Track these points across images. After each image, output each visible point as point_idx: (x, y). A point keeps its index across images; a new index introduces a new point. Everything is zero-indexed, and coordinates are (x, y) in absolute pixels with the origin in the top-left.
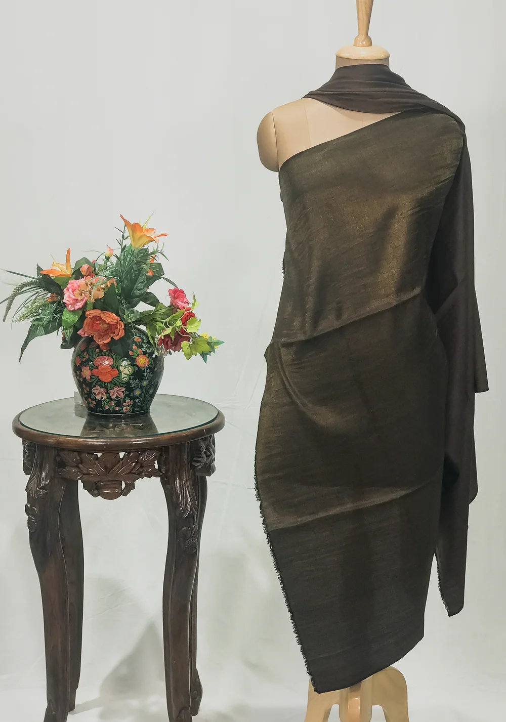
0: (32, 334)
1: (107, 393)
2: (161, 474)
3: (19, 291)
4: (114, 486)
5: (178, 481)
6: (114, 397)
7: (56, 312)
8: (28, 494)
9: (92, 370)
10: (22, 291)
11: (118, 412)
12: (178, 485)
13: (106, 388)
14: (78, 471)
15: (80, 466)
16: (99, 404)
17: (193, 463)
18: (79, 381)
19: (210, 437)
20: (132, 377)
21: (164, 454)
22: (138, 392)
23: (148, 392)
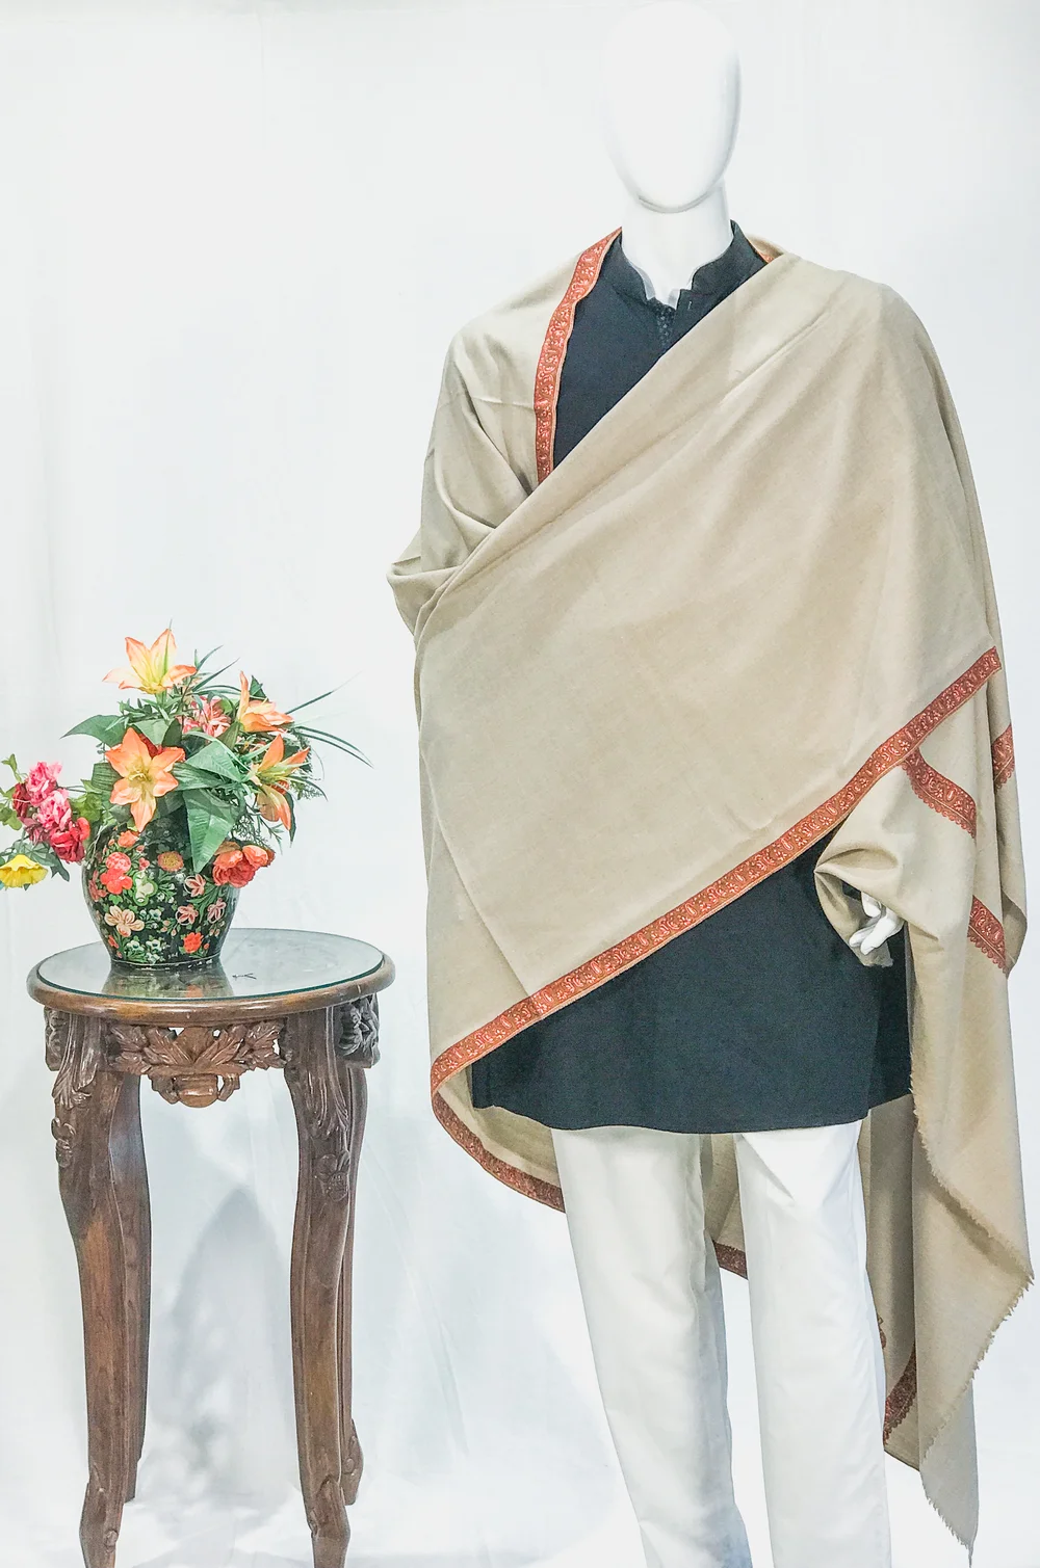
2: (285, 1062)
4: (207, 1083)
8: (57, 1102)
14: (142, 1060)
15: (146, 1049)
19: (370, 999)
21: (288, 1030)
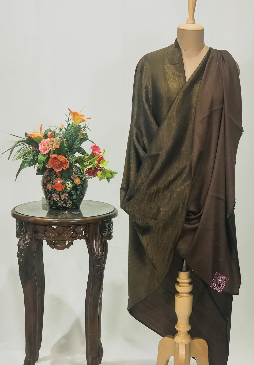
0: (22, 166)
1: (59, 197)
2: (86, 238)
3: (16, 145)
4: (63, 243)
5: (94, 241)
6: (63, 199)
7: (34, 155)
8: (19, 247)
9: (52, 185)
10: (18, 145)
11: (65, 207)
12: (94, 244)
13: (59, 194)
14: (45, 236)
15: (46, 233)
16: (55, 202)
17: (102, 233)
18: (45, 191)
19: (111, 220)
20: (72, 189)
21: (87, 228)
22: (75, 197)
23: (80, 197)
